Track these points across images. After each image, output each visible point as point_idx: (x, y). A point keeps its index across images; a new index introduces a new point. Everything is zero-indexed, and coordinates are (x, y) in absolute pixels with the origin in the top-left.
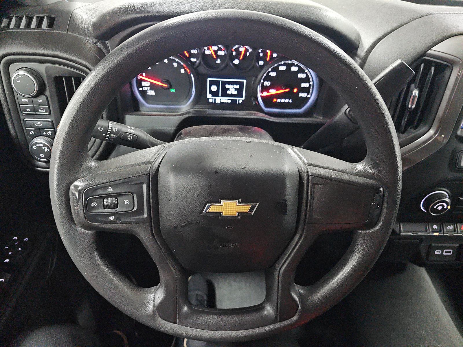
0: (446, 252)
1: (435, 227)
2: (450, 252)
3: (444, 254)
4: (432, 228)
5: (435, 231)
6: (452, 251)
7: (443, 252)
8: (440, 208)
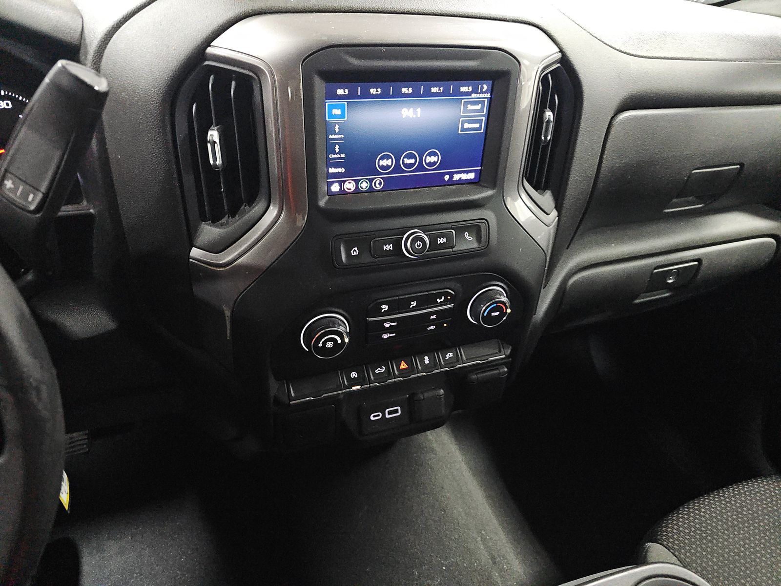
0: (390, 413)
1: (354, 375)
2: (396, 411)
3: (387, 416)
4: (349, 378)
5: (355, 382)
6: (399, 408)
7: (384, 415)
8: (330, 345)
